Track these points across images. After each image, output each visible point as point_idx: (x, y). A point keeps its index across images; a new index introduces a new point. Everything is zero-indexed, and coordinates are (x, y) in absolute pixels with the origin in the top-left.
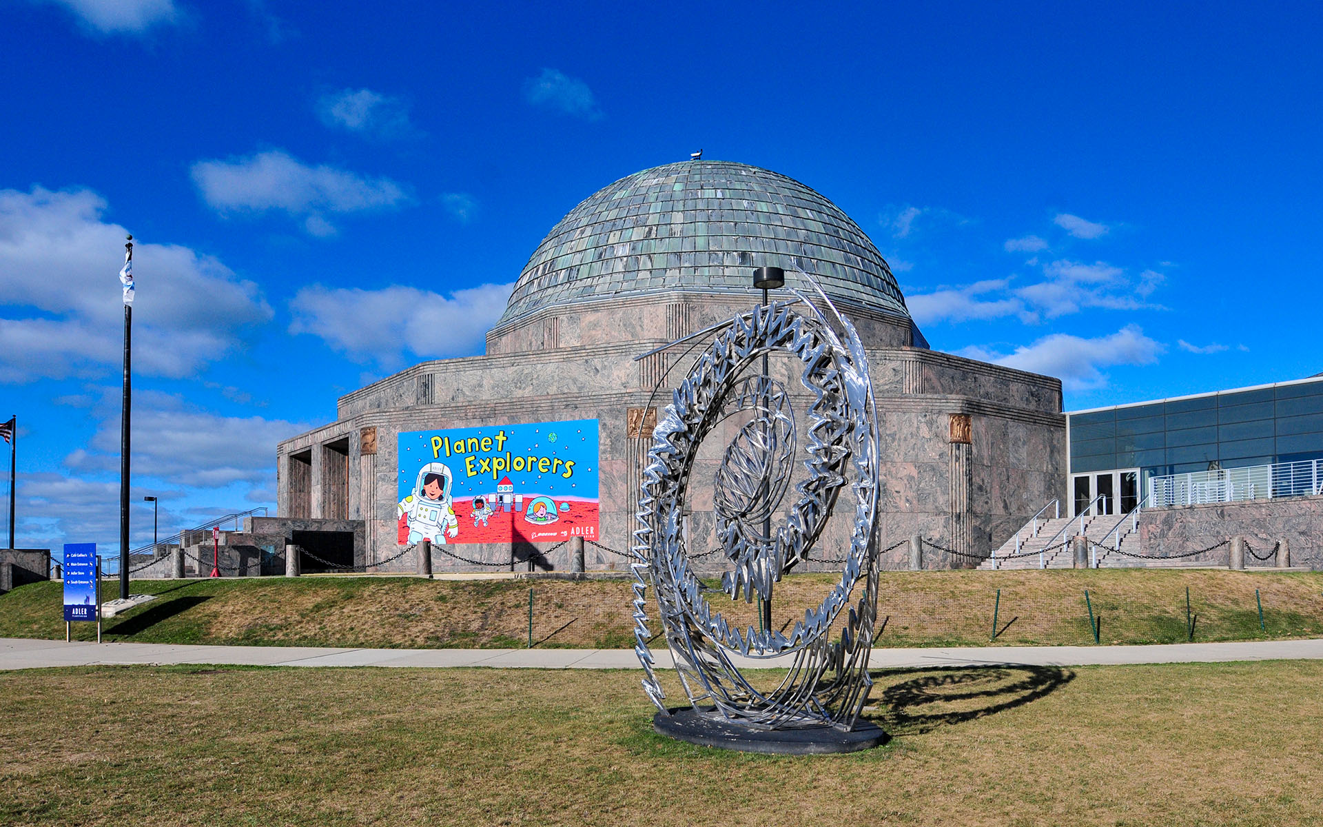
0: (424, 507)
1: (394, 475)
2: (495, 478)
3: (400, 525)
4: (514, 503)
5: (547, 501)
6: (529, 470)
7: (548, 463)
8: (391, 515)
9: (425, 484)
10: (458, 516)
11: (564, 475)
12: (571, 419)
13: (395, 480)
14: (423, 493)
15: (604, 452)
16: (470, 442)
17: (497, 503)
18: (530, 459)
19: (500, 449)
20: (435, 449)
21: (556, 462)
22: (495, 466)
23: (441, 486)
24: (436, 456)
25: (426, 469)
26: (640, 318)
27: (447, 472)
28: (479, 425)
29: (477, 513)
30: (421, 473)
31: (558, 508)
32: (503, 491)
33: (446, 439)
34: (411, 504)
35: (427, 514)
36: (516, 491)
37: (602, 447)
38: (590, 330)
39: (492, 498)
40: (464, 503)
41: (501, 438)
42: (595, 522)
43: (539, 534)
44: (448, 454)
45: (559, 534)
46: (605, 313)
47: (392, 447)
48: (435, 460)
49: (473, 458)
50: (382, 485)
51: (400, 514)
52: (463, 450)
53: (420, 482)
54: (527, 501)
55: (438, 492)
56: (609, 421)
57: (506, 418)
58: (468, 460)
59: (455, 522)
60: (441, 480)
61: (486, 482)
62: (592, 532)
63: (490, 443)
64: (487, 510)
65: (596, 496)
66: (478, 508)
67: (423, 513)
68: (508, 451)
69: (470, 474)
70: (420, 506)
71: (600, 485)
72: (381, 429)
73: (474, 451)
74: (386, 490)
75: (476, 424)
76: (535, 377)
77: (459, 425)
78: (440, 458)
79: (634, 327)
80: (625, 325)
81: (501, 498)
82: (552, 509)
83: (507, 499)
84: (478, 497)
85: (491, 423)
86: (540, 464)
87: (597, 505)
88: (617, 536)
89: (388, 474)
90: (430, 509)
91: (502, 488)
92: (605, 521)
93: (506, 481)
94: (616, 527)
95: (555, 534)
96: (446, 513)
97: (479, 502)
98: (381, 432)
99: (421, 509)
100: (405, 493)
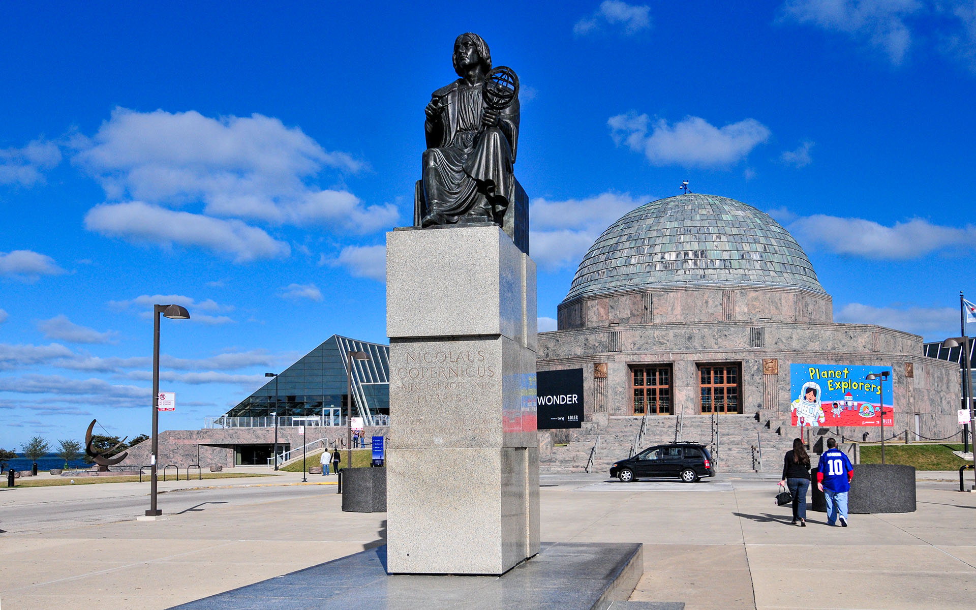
0: (806, 406)
1: (788, 387)
2: (843, 392)
3: (792, 415)
4: (853, 406)
5: (869, 405)
6: (860, 389)
7: (869, 387)
8: (787, 409)
9: (806, 393)
10: (825, 411)
11: (877, 393)
12: (879, 365)
13: (789, 390)
14: (805, 398)
15: (895, 383)
16: (830, 372)
17: (844, 405)
18: (860, 384)
19: (845, 377)
20: (811, 374)
21: (873, 386)
22: (843, 386)
23: (815, 394)
24: (812, 378)
25: (807, 385)
26: (780, 299)
27: (818, 388)
28: (834, 364)
29: (834, 410)
30: (804, 387)
31: (874, 409)
32: (847, 399)
33: (817, 370)
34: (798, 404)
35: (808, 410)
36: (854, 400)
37: (894, 381)
38: (752, 301)
39: (842, 403)
40: (827, 404)
41: (846, 372)
42: (892, 417)
43: (866, 422)
44: (818, 378)
45: (876, 423)
46: (761, 293)
47: (787, 372)
48: (811, 380)
49: (832, 381)
50: (782, 392)
51: (792, 409)
52: (826, 376)
53: (803, 392)
54: (859, 405)
55: (813, 398)
56: (897, 368)
57: (848, 362)
58: (829, 382)
59: (823, 414)
60: (815, 392)
61: (838, 394)
62: (890, 422)
63: (840, 374)
64: (840, 409)
65: (892, 404)
66: (835, 407)
67: (805, 409)
68: (850, 378)
69: (830, 389)
70: (804, 405)
71: (894, 400)
72: (780, 361)
73: (832, 377)
74: (784, 395)
75: (833, 363)
76: (821, 337)
77: (825, 363)
78: (814, 379)
79: (777, 304)
80: (772, 302)
81: (847, 403)
82: (871, 410)
83: (850, 404)
84: (835, 402)
85: (841, 363)
86: (866, 387)
87: (892, 408)
88: (902, 424)
89: (785, 386)
90: (809, 407)
91: (847, 398)
92: (897, 417)
93: (849, 394)
94: (901, 420)
95: (874, 422)
96: (818, 410)
97: (835, 404)
98: (780, 362)
99: (804, 407)
100: (795, 397)
